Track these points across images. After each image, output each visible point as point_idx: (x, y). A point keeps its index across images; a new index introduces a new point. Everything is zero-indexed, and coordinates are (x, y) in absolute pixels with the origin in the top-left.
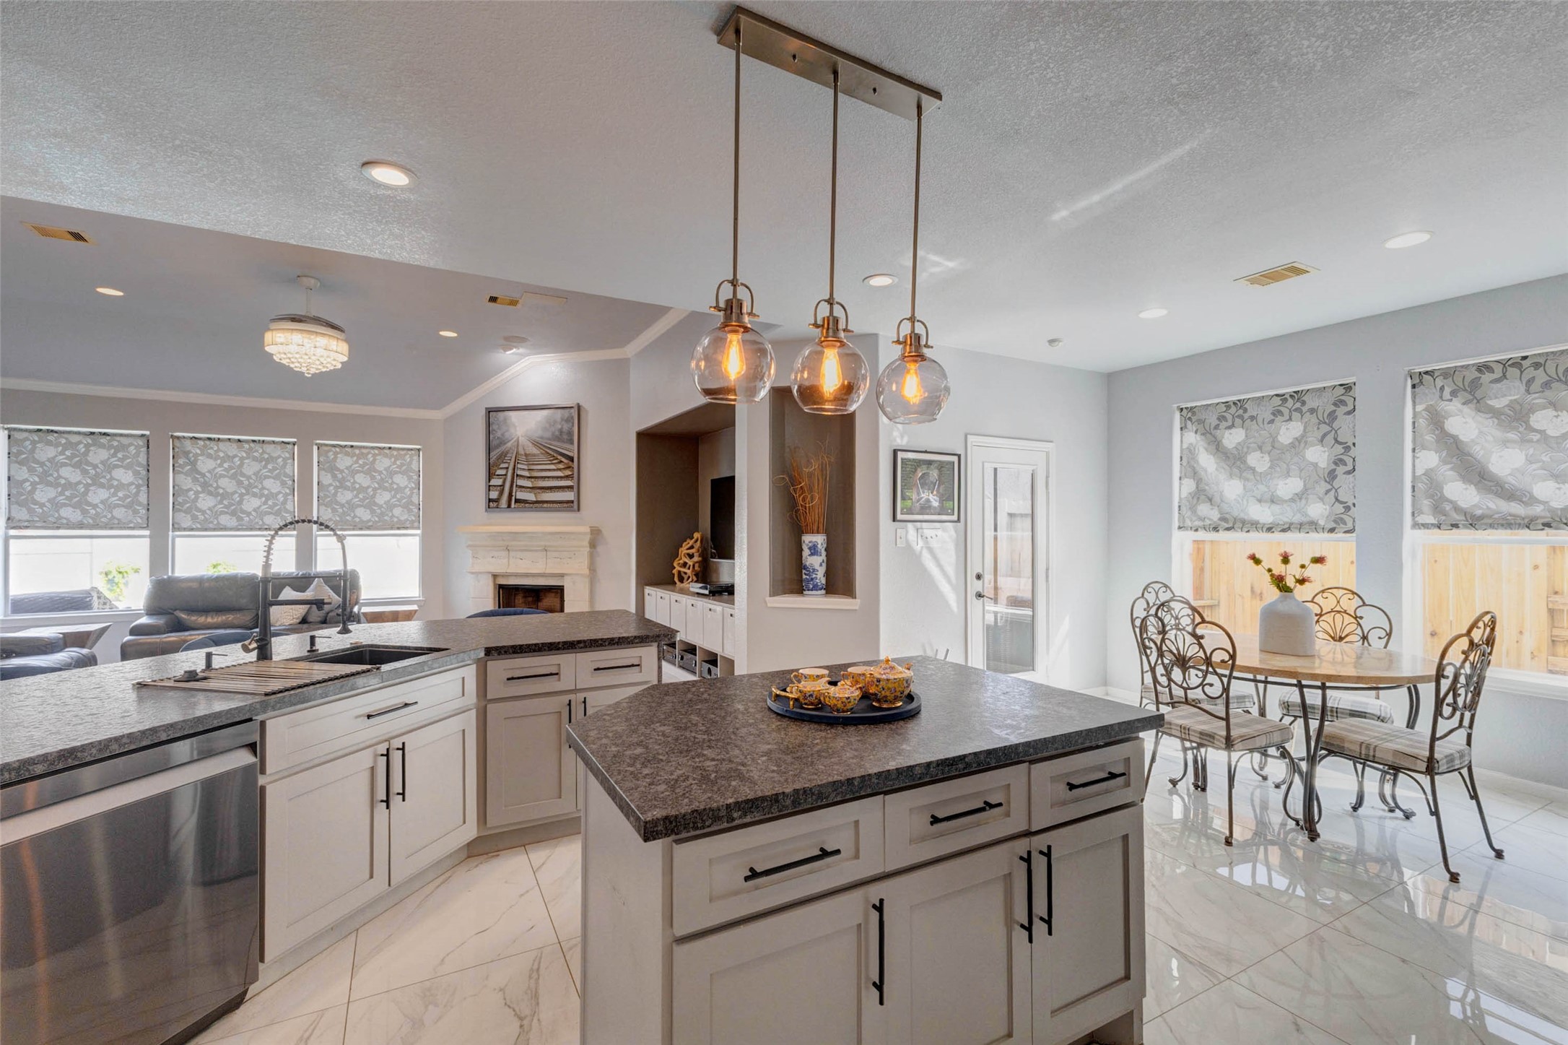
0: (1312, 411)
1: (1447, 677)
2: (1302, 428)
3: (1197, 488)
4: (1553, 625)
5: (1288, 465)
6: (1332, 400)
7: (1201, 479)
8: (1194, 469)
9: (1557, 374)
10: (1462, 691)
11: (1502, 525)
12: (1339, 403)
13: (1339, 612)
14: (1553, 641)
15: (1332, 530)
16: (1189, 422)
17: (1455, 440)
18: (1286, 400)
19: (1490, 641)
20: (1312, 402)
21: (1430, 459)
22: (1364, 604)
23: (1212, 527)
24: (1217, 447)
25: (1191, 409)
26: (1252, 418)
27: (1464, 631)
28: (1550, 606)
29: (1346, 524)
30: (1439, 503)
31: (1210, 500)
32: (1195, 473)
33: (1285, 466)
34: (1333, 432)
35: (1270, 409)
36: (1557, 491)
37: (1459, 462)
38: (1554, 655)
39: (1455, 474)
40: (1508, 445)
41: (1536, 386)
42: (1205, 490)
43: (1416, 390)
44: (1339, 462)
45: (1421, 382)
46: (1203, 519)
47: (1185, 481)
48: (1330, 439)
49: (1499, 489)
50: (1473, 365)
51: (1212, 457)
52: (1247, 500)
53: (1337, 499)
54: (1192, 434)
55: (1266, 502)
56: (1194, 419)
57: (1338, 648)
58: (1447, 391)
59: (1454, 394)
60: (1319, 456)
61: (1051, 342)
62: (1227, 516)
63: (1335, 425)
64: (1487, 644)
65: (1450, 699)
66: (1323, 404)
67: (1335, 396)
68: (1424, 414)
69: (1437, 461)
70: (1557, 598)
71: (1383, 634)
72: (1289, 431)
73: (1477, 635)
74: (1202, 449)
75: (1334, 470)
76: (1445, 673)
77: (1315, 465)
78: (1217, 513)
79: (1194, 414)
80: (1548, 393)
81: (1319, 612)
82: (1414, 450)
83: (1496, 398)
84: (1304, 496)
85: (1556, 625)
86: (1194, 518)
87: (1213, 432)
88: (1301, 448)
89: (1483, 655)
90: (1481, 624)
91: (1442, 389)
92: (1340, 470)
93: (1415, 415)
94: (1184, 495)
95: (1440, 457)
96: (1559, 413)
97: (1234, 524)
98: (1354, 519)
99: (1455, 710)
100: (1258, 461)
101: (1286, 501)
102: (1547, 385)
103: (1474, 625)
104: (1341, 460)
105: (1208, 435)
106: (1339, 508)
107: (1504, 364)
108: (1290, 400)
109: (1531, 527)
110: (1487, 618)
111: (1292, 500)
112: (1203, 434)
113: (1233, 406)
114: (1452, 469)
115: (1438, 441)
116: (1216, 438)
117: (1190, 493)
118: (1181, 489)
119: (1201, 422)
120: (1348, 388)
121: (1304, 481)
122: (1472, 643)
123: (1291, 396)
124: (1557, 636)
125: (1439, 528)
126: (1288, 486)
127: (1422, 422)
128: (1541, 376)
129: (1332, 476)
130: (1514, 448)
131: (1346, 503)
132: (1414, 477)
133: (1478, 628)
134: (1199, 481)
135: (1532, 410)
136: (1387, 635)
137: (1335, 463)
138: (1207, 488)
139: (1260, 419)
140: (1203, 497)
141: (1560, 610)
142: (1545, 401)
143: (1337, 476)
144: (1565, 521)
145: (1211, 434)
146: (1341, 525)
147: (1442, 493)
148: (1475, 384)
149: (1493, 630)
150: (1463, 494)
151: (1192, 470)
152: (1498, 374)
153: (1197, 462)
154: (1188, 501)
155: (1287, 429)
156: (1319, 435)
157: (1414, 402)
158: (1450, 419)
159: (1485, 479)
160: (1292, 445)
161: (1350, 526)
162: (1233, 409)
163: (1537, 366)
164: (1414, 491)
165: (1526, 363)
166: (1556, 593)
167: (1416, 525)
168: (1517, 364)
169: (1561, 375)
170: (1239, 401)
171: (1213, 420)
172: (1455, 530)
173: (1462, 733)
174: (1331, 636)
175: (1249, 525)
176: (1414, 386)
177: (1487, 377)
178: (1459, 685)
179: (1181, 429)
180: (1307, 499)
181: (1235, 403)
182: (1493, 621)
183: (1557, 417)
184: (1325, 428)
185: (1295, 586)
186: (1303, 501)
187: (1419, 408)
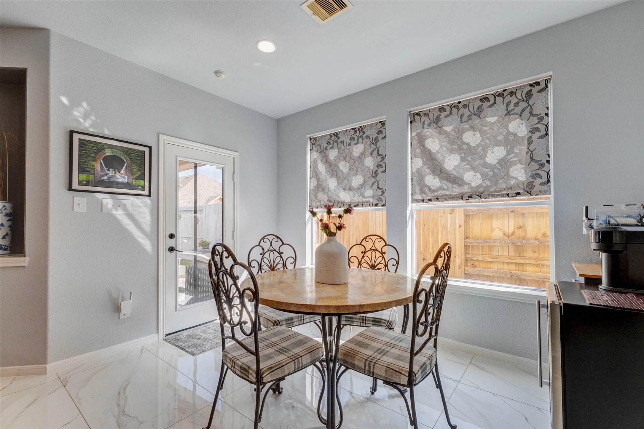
0: (368, 137)
1: (421, 302)
2: (363, 147)
3: (318, 183)
4: (466, 253)
5: (357, 168)
6: (376, 131)
7: (319, 178)
8: (316, 172)
9: (474, 111)
10: (431, 311)
11: (451, 198)
12: (379, 132)
13: (374, 250)
14: (466, 260)
15: (376, 205)
16: (314, 146)
17: (429, 151)
18: (356, 132)
19: (447, 267)
20: (368, 132)
21: (419, 163)
22: (386, 245)
23: (324, 205)
24: (326, 160)
25: (314, 139)
26: (342, 142)
27: (431, 261)
28: (465, 244)
29: (382, 201)
30: (424, 188)
31: (323, 190)
32: (317, 175)
33: (356, 168)
34: (377, 148)
35: (349, 137)
36: (474, 177)
37: (431, 164)
38: (467, 266)
39: (429, 170)
40: (453, 152)
41: (465, 119)
42: (321, 185)
43: (412, 124)
44: (379, 166)
45: (414, 119)
46: (320, 201)
47: (313, 180)
48: (375, 153)
49: (449, 177)
50: (437, 108)
51: (324, 165)
52: (339, 189)
53: (378, 187)
54: (315, 153)
55: (347, 190)
56: (316, 144)
57: (373, 272)
58: (426, 123)
59: (429, 125)
60: (370, 162)
61: (217, 73)
62: (331, 199)
63: (378, 145)
64: (446, 270)
65: (423, 319)
66: (372, 133)
67: (377, 129)
68: (416, 137)
69: (422, 164)
70: (467, 240)
71: (395, 263)
72: (357, 150)
73: (440, 263)
74: (319, 161)
75: (377, 171)
76: (420, 299)
77: (369, 168)
78: (326, 197)
79: (316, 141)
80: (470, 122)
81: (364, 251)
82: (412, 158)
83: (448, 126)
84: (364, 186)
85: (467, 253)
86: (316, 201)
87: (325, 151)
88: (363, 158)
89: (444, 279)
90: (442, 254)
91: (424, 123)
92: (380, 170)
93: (412, 137)
94: (312, 188)
95: (423, 161)
96: (476, 133)
97: (334, 203)
98: (386, 198)
99: (426, 327)
100: (344, 167)
101: (355, 189)
102: (469, 117)
103: (438, 256)
104: (380, 165)
105: (323, 153)
106: (379, 192)
107: (452, 106)
108: (358, 131)
109: (463, 199)
110: (446, 249)
111: (358, 188)
112: (320, 153)
113: (333, 136)
114: (428, 168)
115: (422, 153)
116: (326, 154)
117: (314, 187)
118: (310, 184)
119: (319, 145)
120: (383, 123)
121: (364, 178)
122: (436, 269)
123: (359, 129)
124: (468, 258)
125: (423, 201)
126: (357, 181)
127: (415, 142)
128: (467, 112)
129: (375, 174)
130: (455, 154)
131: (383, 189)
132: (412, 174)
133: (441, 257)
134: (318, 180)
135: (463, 132)
136: (397, 263)
137: (378, 167)
138: (322, 183)
139: (345, 143)
140: (320, 189)
141: (468, 245)
142: (469, 126)
143: (378, 174)
144: (478, 194)
145: (324, 152)
146: (381, 202)
147: (424, 181)
148: (438, 119)
149: (449, 258)
150: (432, 181)
151: (315, 174)
152: (448, 112)
153: (317, 169)
154: (313, 191)
155: (357, 148)
156: (370, 150)
157: (411, 131)
158: (427, 140)
159: (443, 173)
160: (359, 157)
161: (384, 203)
162: (333, 137)
163: (465, 106)
164: (412, 181)
165: (460, 105)
166: (467, 238)
167: (413, 201)
168: (456, 106)
169: (475, 111)
170: (336, 133)
171: (325, 145)
172: (430, 202)
173: (431, 343)
174: (369, 265)
175: (340, 204)
176: (411, 122)
177: (444, 114)
178: (429, 306)
179: (311, 150)
180: (365, 187)
181: (334, 134)
182: (450, 251)
183: (474, 135)
184: (373, 147)
185: (336, 232)
186: (363, 189)
187: (414, 134)
